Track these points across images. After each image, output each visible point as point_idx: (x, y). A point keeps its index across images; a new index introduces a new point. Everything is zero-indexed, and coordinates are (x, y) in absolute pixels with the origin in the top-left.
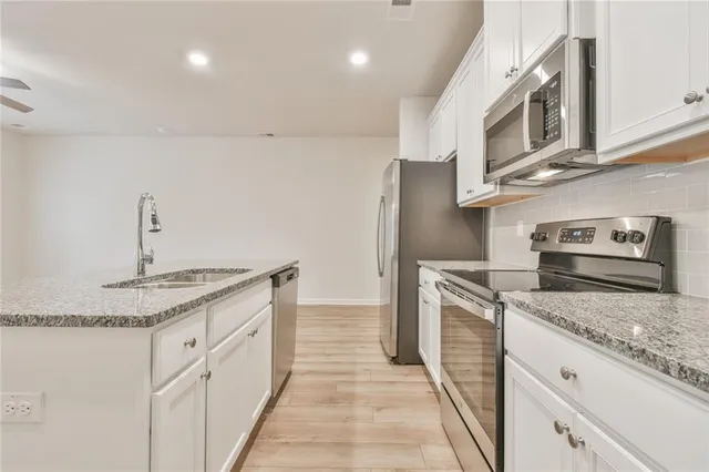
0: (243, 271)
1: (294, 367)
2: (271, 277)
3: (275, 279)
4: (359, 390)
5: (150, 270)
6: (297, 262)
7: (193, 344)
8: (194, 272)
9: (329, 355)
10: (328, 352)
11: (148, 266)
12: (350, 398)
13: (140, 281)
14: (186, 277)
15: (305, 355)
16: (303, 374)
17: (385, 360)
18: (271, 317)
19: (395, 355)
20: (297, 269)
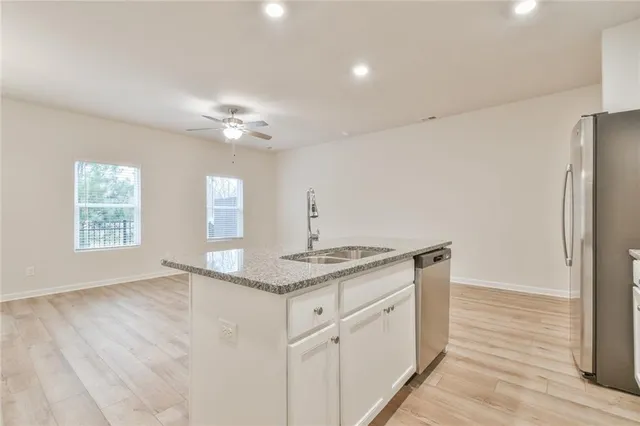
0: (388, 250)
1: (448, 349)
2: (415, 257)
3: (418, 260)
4: (526, 399)
5: (317, 246)
6: (450, 243)
7: (320, 312)
8: (350, 248)
9: (492, 346)
10: (491, 342)
11: (314, 243)
12: (512, 406)
13: (307, 254)
14: (342, 253)
15: (463, 340)
16: (458, 359)
17: (574, 372)
18: (413, 295)
19: (590, 371)
20: (449, 251)
